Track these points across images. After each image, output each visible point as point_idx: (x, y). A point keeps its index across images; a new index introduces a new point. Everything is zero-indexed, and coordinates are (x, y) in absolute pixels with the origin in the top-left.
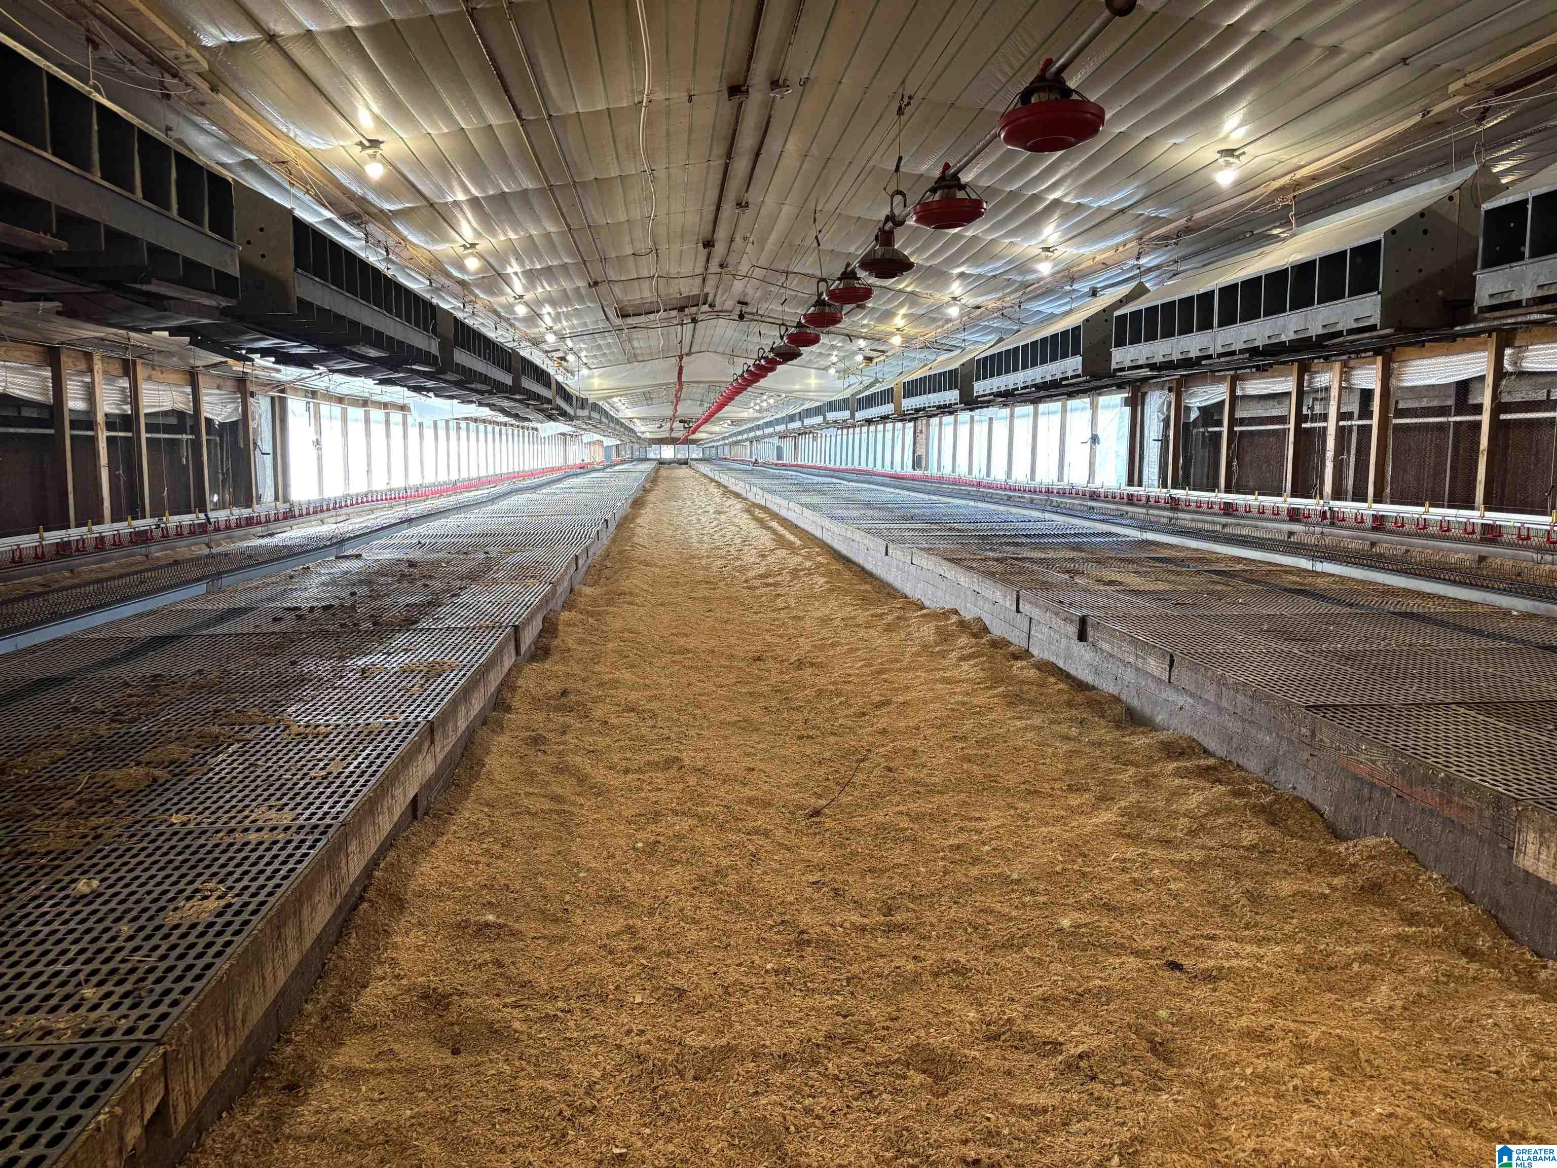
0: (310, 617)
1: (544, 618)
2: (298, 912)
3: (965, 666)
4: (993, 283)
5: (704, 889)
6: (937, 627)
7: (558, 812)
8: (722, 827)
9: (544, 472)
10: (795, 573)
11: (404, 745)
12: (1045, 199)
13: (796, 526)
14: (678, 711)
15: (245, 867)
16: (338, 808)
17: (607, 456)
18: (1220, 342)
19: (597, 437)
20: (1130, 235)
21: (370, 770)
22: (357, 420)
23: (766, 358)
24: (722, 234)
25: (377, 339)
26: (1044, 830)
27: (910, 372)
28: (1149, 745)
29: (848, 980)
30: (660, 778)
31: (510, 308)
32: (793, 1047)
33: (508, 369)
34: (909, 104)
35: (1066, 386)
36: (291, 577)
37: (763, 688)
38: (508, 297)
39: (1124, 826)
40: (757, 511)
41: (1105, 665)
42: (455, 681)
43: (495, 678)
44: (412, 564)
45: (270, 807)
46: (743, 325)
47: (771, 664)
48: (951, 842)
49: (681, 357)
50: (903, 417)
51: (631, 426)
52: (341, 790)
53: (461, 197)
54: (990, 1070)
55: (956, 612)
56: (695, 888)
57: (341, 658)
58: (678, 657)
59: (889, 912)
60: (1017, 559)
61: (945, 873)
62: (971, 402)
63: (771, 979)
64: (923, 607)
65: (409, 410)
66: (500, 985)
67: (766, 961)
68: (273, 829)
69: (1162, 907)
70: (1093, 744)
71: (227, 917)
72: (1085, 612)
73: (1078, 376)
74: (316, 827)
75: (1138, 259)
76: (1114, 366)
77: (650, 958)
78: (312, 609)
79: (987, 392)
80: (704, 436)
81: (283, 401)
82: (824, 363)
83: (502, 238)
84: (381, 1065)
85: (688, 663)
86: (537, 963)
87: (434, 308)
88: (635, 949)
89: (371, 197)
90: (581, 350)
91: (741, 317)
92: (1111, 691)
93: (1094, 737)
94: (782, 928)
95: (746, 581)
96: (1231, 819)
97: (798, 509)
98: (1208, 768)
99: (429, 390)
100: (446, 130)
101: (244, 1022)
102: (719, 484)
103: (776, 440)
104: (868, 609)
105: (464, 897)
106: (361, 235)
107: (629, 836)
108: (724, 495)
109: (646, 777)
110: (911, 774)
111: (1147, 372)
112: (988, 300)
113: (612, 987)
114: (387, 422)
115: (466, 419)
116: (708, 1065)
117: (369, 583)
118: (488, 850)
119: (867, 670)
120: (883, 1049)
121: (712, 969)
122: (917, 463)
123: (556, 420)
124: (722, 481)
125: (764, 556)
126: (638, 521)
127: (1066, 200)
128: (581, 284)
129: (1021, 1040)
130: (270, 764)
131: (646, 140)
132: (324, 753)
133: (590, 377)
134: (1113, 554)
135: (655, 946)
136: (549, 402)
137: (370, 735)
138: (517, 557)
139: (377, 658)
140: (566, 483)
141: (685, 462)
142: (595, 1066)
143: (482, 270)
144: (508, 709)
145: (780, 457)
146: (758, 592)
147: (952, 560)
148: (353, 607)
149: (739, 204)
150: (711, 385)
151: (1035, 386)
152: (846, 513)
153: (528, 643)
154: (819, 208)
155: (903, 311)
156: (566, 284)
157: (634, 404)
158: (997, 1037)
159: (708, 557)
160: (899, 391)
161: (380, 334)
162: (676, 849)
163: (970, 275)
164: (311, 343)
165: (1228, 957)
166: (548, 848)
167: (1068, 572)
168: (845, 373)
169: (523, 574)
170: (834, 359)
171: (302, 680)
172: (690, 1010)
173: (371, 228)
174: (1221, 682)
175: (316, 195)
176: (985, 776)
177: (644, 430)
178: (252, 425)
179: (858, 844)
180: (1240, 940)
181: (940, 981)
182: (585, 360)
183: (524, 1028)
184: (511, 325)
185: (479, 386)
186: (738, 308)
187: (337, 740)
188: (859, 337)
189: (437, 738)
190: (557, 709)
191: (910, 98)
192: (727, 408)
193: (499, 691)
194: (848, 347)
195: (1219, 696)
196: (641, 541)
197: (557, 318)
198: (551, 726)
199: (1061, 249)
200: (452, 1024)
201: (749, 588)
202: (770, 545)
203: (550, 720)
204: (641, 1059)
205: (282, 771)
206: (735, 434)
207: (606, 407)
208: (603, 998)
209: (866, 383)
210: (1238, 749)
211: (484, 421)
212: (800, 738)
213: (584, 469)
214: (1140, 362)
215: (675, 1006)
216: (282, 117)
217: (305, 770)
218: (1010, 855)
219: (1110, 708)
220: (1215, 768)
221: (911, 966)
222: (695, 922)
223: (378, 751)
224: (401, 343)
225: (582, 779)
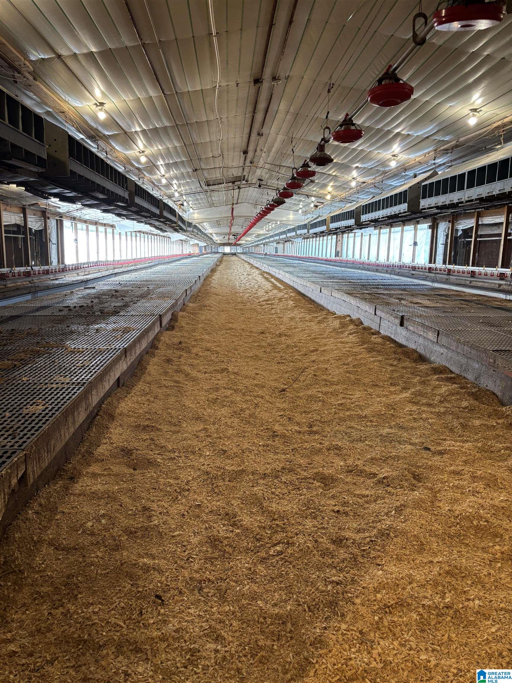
0: (74, 310)
1: (172, 314)
2: (73, 413)
3: (351, 337)
4: (372, 171)
5: (235, 416)
6: (340, 322)
7: (177, 386)
8: (244, 394)
9: (173, 256)
10: (280, 299)
11: (114, 356)
12: (393, 132)
13: (282, 281)
14: (228, 352)
15: (52, 396)
16: (88, 377)
17: (201, 251)
18: (467, 196)
19: (196, 242)
20: (431, 149)
21: (101, 365)
22: (92, 231)
23: (270, 205)
24: (251, 148)
25: (103, 190)
26: (378, 399)
27: (334, 212)
28: (427, 369)
29: (292, 450)
30: (219, 376)
31: (159, 181)
32: (268, 472)
33: (158, 207)
34: (332, 87)
35: (401, 217)
36: (66, 295)
37: (264, 344)
38: (157, 176)
39: (413, 398)
40: (265, 274)
41: (411, 336)
42: (135, 334)
43: (151, 336)
44: (116, 291)
45: (61, 376)
46: (260, 190)
47: (268, 335)
48: (339, 402)
49: (233, 204)
50: (330, 232)
51: (211, 237)
52: (89, 371)
53: (138, 129)
54: (347, 483)
55: (349, 316)
56: (232, 415)
57: (88, 325)
58: (228, 331)
59: (311, 426)
60: (377, 294)
61: (335, 414)
62: (360, 225)
63: (261, 448)
64: (335, 314)
65: (115, 227)
66: (153, 447)
67: (260, 442)
68: (63, 383)
69: (425, 428)
70: (403, 368)
71: (47, 412)
72: (404, 314)
73: (406, 212)
74: (79, 383)
75: (434, 160)
76: (421, 207)
77: (213, 439)
78: (75, 307)
79: (367, 220)
80: (243, 242)
81: (61, 222)
82: (296, 208)
83: (156, 149)
84: (106, 473)
85: (233, 334)
86: (168, 440)
87: (126, 178)
88: (207, 436)
89: (100, 128)
90: (189, 201)
91: (260, 186)
92: (413, 348)
93: (403, 365)
94: (266, 431)
95: (259, 303)
96: (458, 397)
97: (283, 273)
98: (451, 378)
99: (124, 215)
100: (132, 98)
101: (54, 450)
102: (249, 263)
103: (275, 244)
104: (311, 315)
105: (139, 416)
106: (95, 146)
107: (206, 396)
108: (251, 268)
109: (213, 375)
110: (324, 377)
111: (435, 211)
112: (369, 179)
113: (197, 449)
114: (106, 232)
115: (139, 232)
116: (234, 477)
117: (99, 298)
118: (148, 399)
119: (309, 338)
120: (305, 474)
121: (237, 444)
122: (337, 254)
123: (178, 232)
124: (251, 262)
125: (267, 293)
126: (213, 277)
127: (403, 133)
128: (190, 170)
129: (361, 473)
130: (60, 361)
131: (218, 105)
132: (82, 358)
133: (194, 213)
134: (420, 293)
135: (215, 435)
136: (175, 223)
137: (100, 352)
138: (161, 290)
139: (103, 325)
140: (182, 261)
141: (235, 254)
142: (189, 476)
143: (147, 163)
144: (157, 348)
145: (276, 252)
146: (264, 307)
147: (348, 294)
148: (92, 306)
149: (259, 134)
150: (246, 218)
151: (387, 217)
152: (304, 275)
153: (165, 323)
154: (294, 136)
155: (331, 184)
156: (183, 170)
157: (212, 227)
158: (351, 471)
159: (243, 293)
160: (329, 220)
161: (104, 188)
162: (225, 401)
163: (361, 168)
164: (75, 191)
165: (450, 446)
166: (172, 399)
167: (398, 299)
168: (305, 213)
169: (163, 296)
170: (301, 206)
171: (72, 332)
172: (228, 458)
173: (100, 142)
174: (458, 341)
175: (77, 127)
176: (355, 379)
177: (217, 239)
178: (48, 231)
179: (300, 402)
180: (456, 441)
181: (330, 452)
182: (191, 206)
183: (162, 461)
184: (159, 189)
185: (146, 214)
186: (258, 183)
187: (87, 354)
188: (312, 196)
189: (128, 355)
190: (177, 349)
191: (333, 84)
192: (253, 229)
193: (153, 340)
194: (307, 201)
195: (457, 347)
196: (214, 286)
197: (179, 186)
198: (174, 355)
199: (400, 156)
200: (133, 460)
201: (260, 305)
202: (270, 288)
203: (174, 353)
204: (208, 473)
205: (65, 364)
206: (257, 241)
207: (200, 227)
208: (193, 453)
209: (315, 217)
210: (465, 370)
211: (147, 233)
212: (279, 363)
213: (190, 256)
214: (432, 206)
215: (222, 456)
216: (63, 91)
217: (74, 364)
218: (363, 408)
219: (412, 355)
220: (454, 378)
221: (319, 445)
222: (231, 427)
223: (104, 358)
224: (112, 192)
225: (187, 375)
